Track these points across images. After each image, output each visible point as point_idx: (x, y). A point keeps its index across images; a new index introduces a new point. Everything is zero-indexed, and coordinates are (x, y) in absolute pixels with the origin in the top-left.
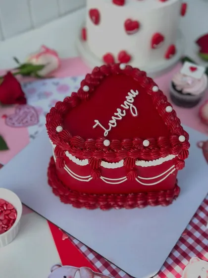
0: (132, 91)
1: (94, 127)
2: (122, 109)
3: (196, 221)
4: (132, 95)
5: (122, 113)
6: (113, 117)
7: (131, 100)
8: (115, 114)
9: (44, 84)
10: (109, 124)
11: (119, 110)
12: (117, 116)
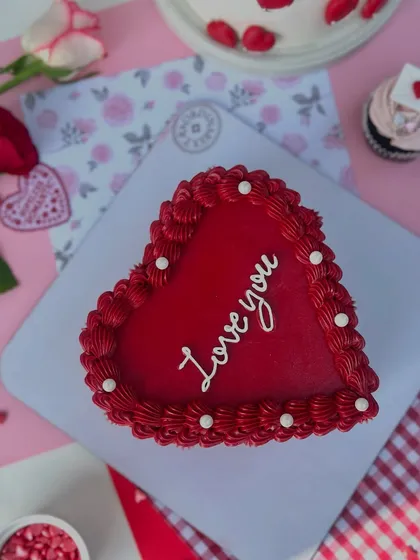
0: (264, 258)
1: (181, 366)
2: (242, 312)
3: (400, 442)
4: (264, 270)
5: (241, 324)
6: (222, 339)
7: (261, 285)
8: (227, 329)
9: (74, 96)
10: (214, 358)
11: (234, 317)
12: (230, 335)
